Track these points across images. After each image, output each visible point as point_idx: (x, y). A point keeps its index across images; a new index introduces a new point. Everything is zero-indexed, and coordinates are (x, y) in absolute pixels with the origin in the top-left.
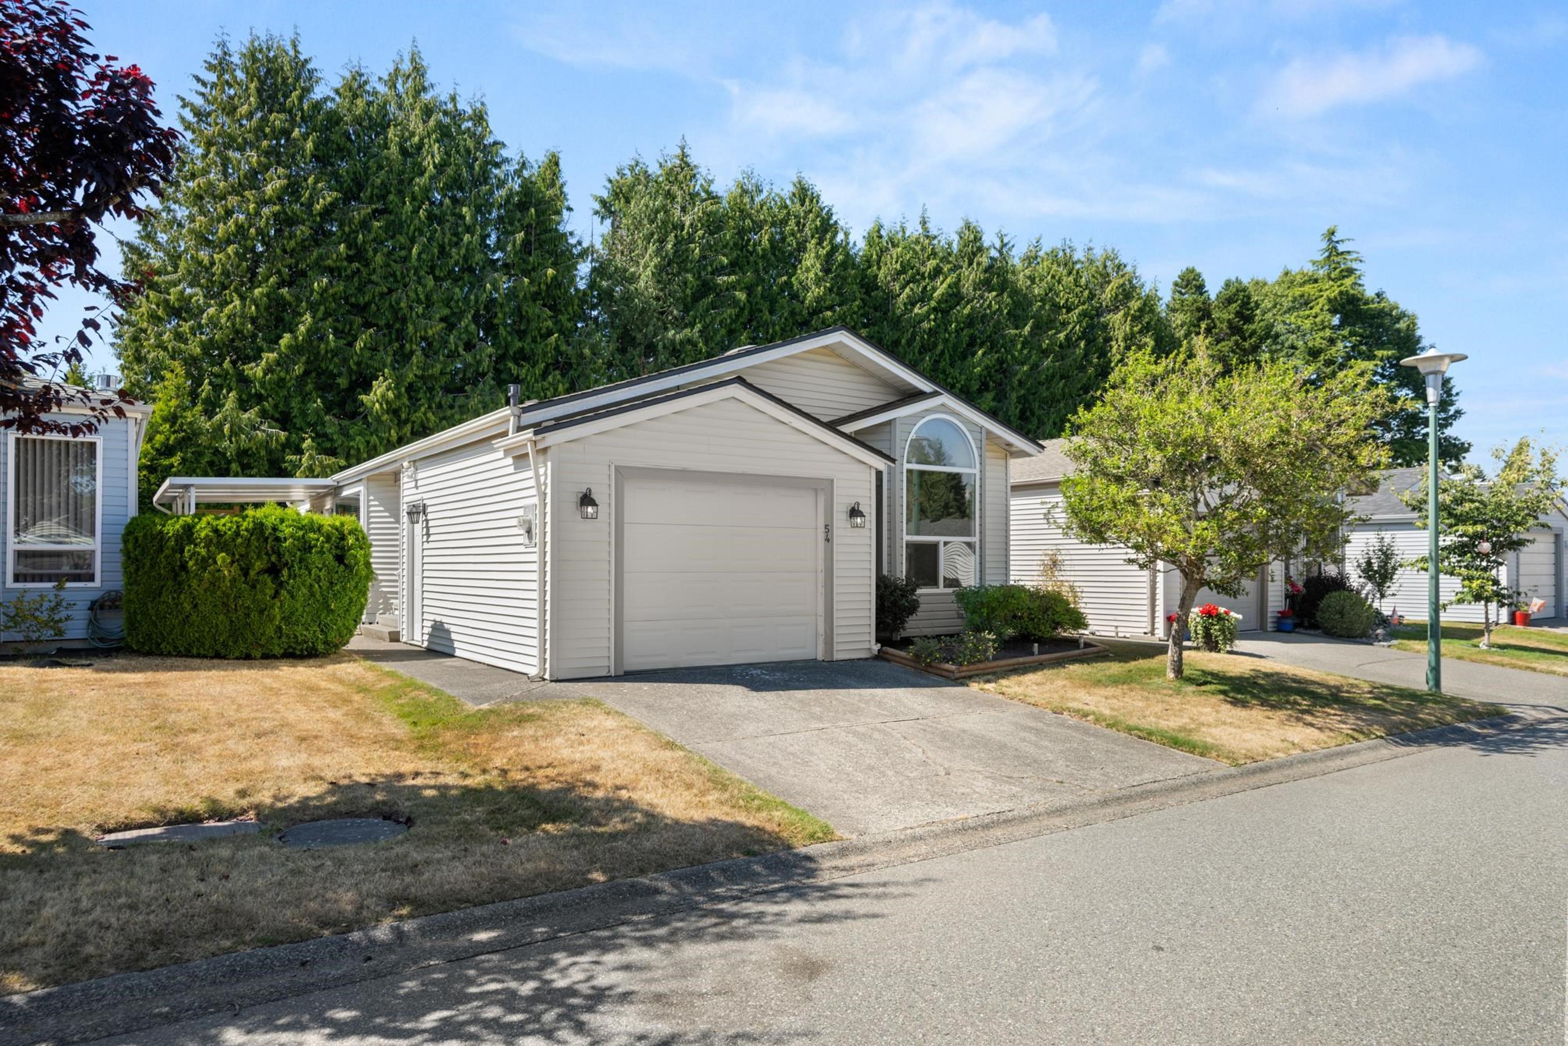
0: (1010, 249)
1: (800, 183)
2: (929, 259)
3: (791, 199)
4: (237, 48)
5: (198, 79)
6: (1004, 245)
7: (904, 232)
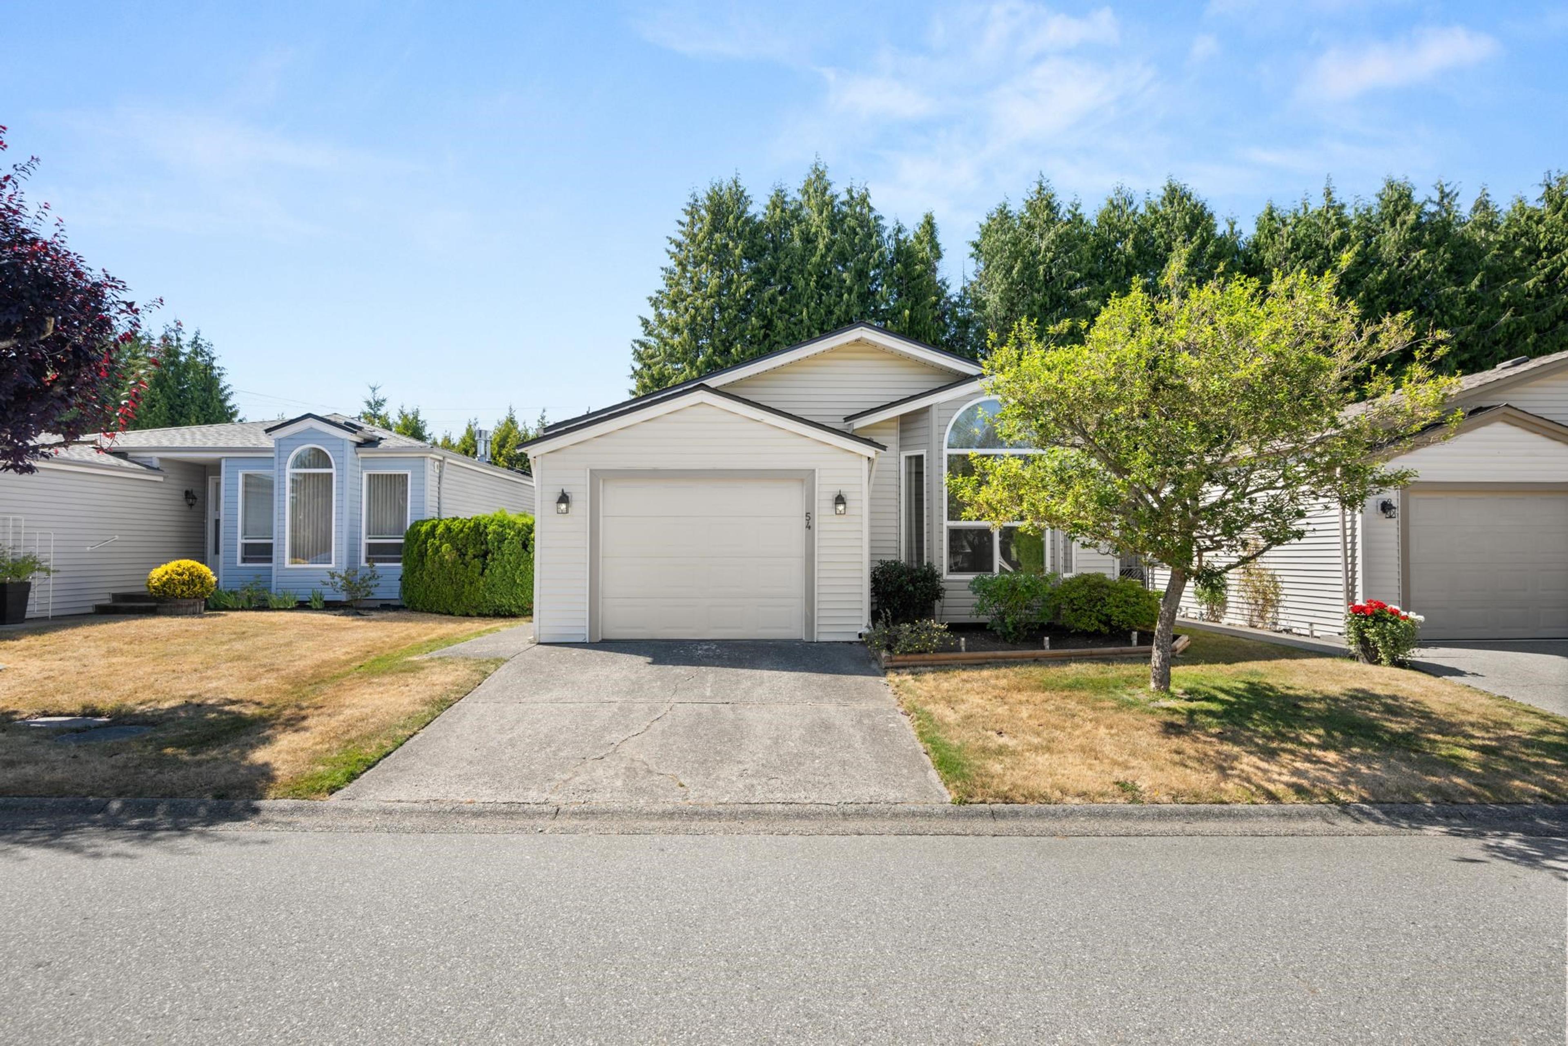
0: (1453, 199)
1: (1170, 186)
2: (1333, 230)
3: (1163, 204)
4: (702, 196)
5: (680, 223)
6: (1444, 195)
7: (1306, 209)
